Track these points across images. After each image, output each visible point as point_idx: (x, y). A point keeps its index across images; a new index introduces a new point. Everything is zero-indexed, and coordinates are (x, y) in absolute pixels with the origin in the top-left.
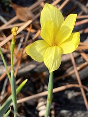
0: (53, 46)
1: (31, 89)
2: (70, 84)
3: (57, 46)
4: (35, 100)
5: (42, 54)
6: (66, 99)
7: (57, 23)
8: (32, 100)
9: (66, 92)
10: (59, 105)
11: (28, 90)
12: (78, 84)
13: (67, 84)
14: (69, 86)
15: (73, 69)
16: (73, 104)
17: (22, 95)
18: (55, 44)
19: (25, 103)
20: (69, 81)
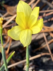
0: (26, 29)
1: (20, 57)
2: (43, 53)
3: (29, 29)
4: (22, 64)
5: (19, 35)
6: (42, 63)
7: (28, 14)
8: (20, 64)
9: (42, 58)
10: (37, 66)
11: (18, 58)
12: (49, 53)
13: (42, 53)
14: (43, 54)
15: (45, 43)
16: (46, 66)
17: (14, 62)
18: (28, 27)
19: (16, 66)
20: (43, 51)
